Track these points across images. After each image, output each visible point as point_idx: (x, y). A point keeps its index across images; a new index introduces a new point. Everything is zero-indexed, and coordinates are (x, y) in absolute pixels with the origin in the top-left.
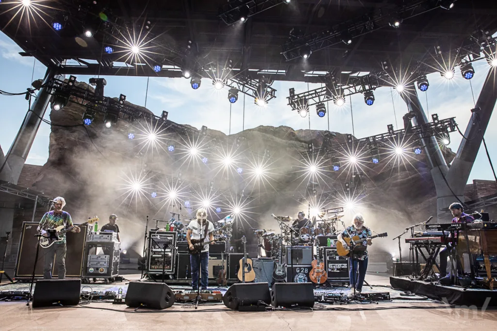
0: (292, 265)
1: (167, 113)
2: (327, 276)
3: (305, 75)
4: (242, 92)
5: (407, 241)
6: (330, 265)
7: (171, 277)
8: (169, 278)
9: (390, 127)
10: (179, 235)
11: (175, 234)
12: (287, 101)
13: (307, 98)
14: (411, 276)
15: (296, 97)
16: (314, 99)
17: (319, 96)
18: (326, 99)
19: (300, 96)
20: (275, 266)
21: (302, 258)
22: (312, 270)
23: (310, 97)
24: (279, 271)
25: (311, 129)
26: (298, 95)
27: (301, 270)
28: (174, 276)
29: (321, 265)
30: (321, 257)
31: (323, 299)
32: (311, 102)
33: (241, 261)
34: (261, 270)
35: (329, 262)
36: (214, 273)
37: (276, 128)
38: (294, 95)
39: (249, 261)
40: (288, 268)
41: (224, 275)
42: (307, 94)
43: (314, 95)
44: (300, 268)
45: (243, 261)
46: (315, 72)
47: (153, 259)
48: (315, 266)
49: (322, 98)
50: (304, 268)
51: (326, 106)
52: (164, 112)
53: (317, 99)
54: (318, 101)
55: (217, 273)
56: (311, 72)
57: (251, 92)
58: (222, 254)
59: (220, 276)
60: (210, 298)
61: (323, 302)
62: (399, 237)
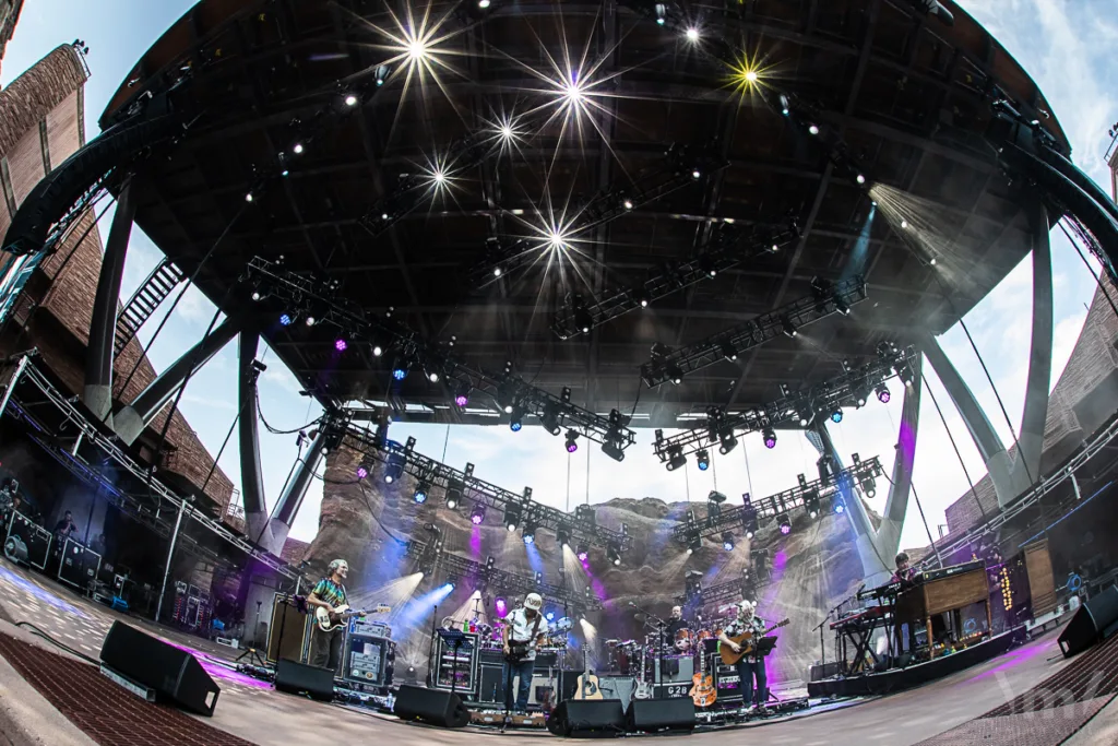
0: (661, 683)
1: (473, 466)
2: (716, 694)
3: (678, 419)
4: (586, 436)
5: (832, 627)
6: (722, 679)
7: (469, 697)
8: (467, 699)
9: (801, 478)
10: (483, 642)
11: (476, 636)
12: (653, 449)
13: (681, 442)
14: (836, 676)
15: (665, 442)
16: (692, 444)
17: (699, 439)
18: (709, 443)
19: (672, 440)
20: (634, 685)
21: (677, 672)
22: (693, 689)
23: (687, 440)
24: (641, 692)
25: (691, 500)
26: (668, 439)
27: (675, 691)
28: (476, 697)
29: (708, 680)
30: (708, 669)
31: (709, 720)
32: (687, 449)
33: (580, 679)
34: (611, 691)
35: (719, 675)
36: (538, 697)
37: (639, 502)
38: (662, 440)
39: (593, 679)
40: (656, 688)
41: (553, 698)
42: (681, 437)
43: (692, 439)
44: (674, 687)
45: (584, 678)
46: (691, 415)
47: (443, 669)
48: (697, 681)
49: (703, 442)
50: (681, 686)
51: (710, 455)
52: (469, 464)
53: (696, 444)
54: (698, 447)
55: (542, 696)
56: (686, 415)
57: (597, 437)
58: (550, 669)
59: (546, 701)
60: (525, 722)
61: (710, 724)
62: (821, 626)
